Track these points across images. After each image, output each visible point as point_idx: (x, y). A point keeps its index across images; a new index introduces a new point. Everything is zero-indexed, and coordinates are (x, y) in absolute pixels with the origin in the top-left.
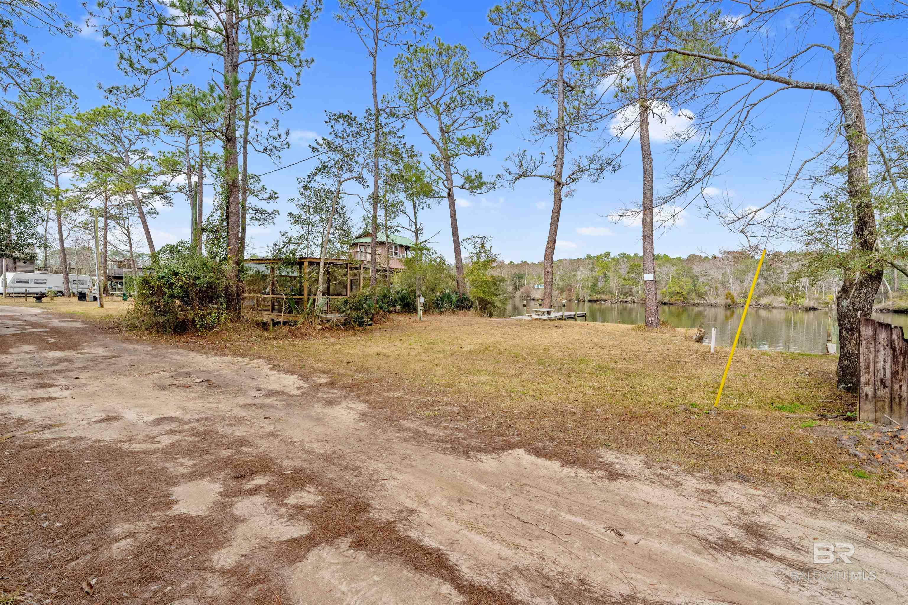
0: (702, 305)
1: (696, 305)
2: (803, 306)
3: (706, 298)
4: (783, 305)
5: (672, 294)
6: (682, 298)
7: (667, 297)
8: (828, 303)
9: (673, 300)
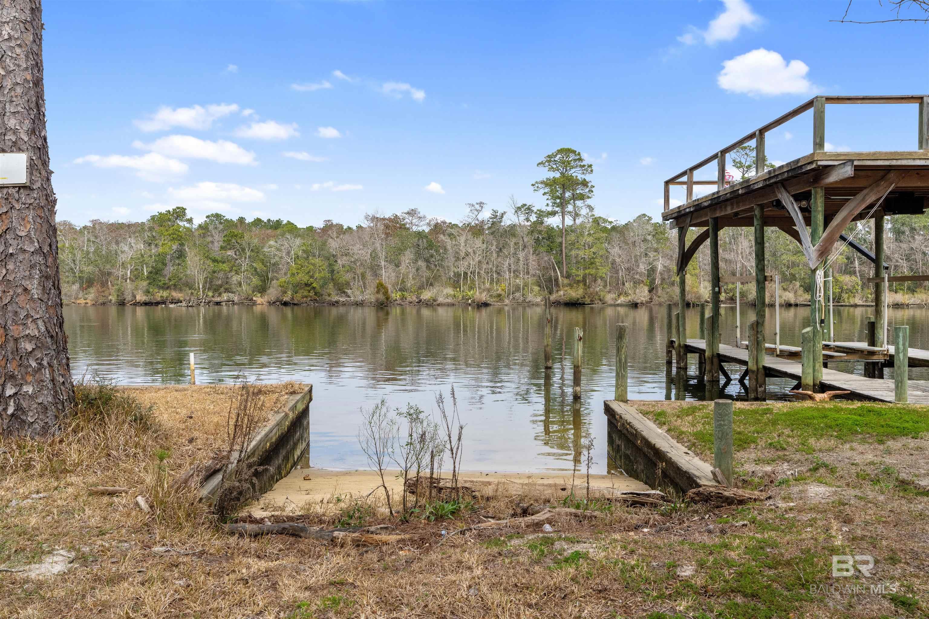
0: (344, 304)
1: (336, 304)
2: (473, 301)
3: (349, 292)
4: (449, 300)
5: (297, 287)
6: (312, 294)
7: (289, 293)
8: (499, 295)
9: (298, 297)
